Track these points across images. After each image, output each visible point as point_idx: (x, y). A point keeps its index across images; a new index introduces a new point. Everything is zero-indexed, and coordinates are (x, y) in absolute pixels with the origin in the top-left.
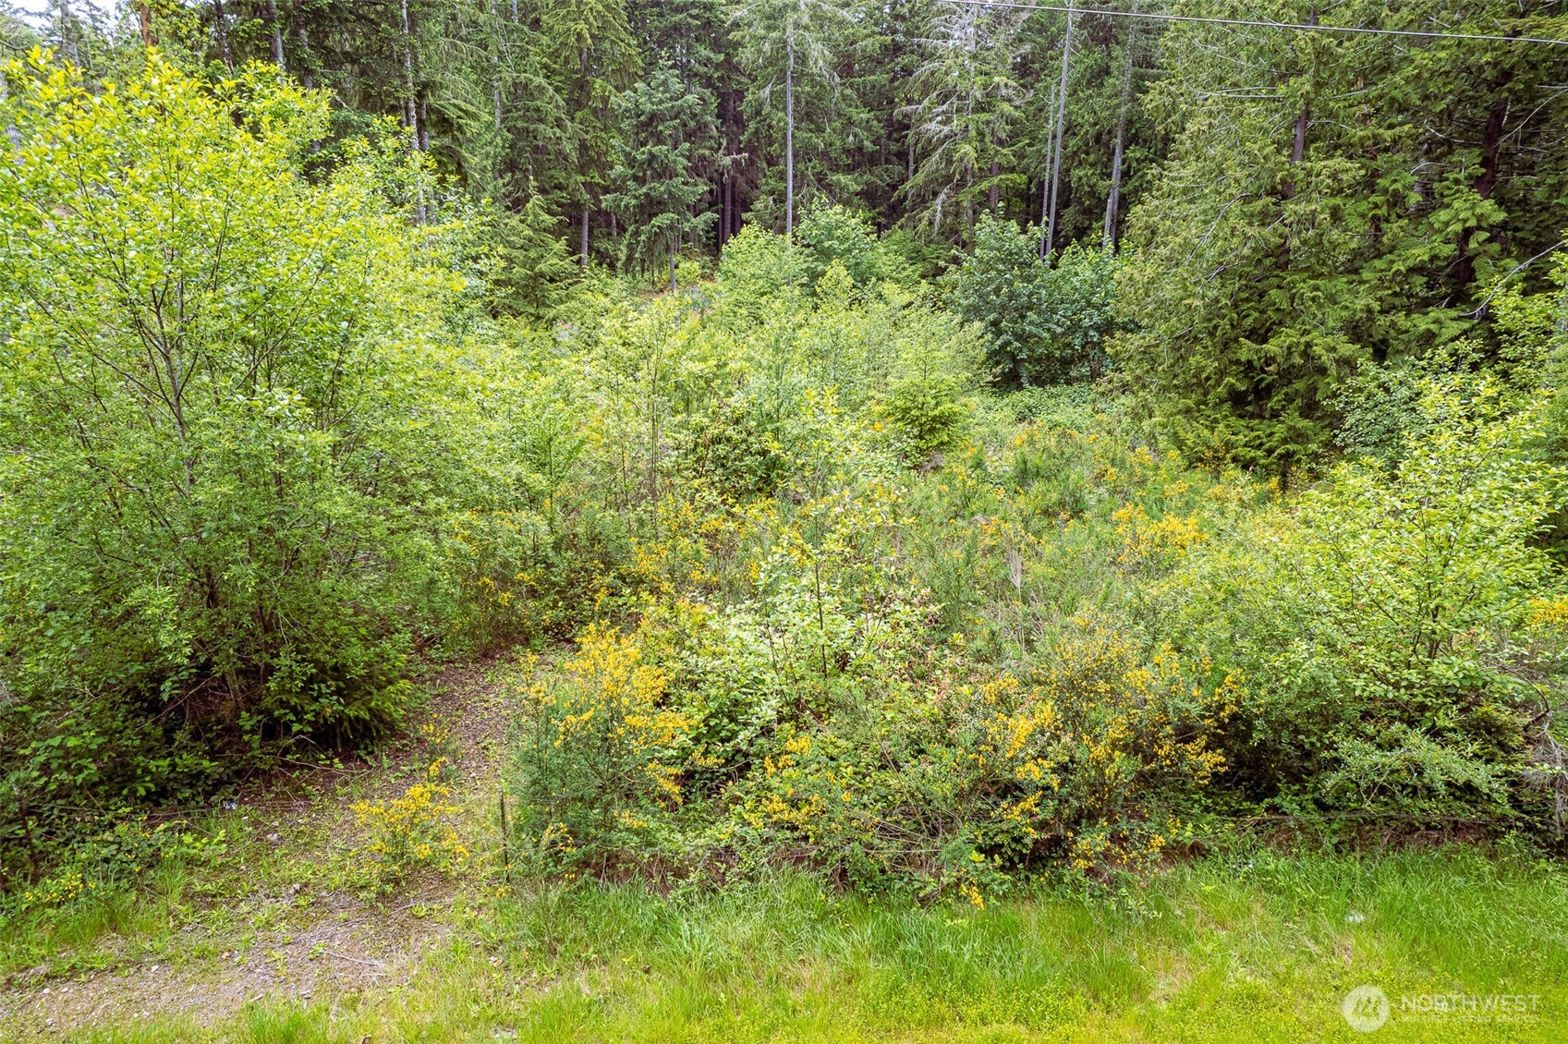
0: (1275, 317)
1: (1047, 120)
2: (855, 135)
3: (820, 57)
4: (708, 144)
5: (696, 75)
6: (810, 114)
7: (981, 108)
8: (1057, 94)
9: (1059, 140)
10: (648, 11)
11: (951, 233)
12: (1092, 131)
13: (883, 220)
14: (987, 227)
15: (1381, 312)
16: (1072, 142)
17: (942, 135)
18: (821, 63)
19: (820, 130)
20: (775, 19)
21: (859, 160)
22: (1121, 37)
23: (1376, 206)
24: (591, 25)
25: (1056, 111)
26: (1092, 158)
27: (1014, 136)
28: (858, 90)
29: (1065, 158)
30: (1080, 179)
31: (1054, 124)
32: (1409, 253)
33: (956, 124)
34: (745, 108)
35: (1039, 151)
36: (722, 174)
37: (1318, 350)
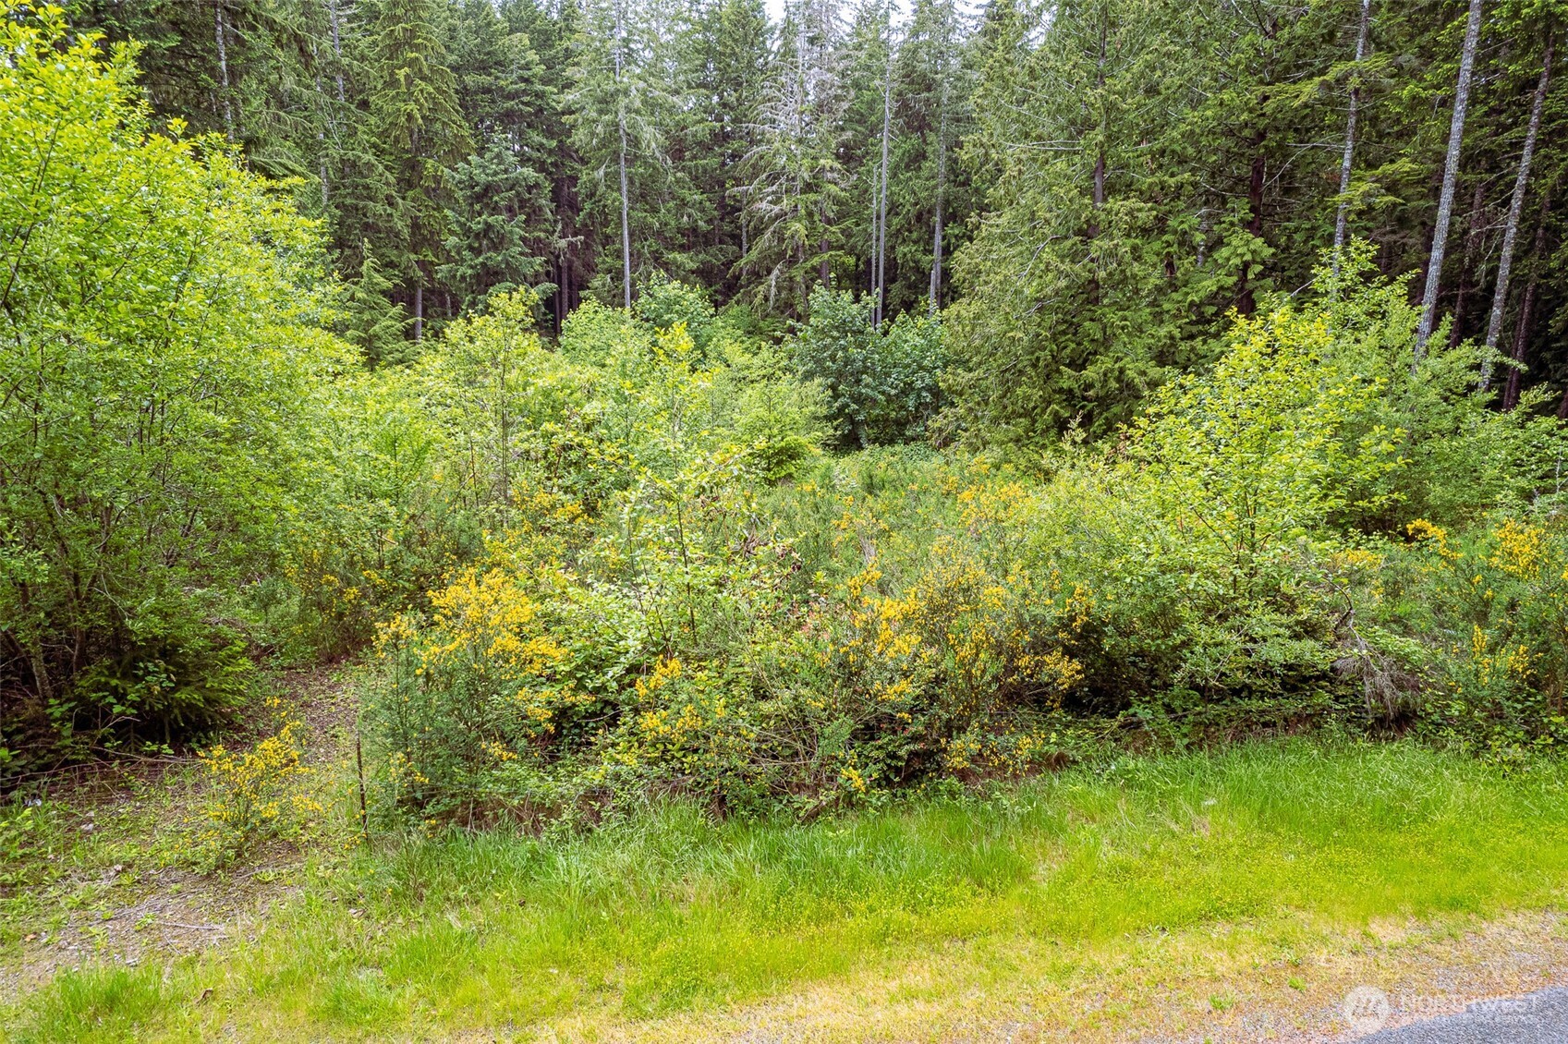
0: (1091, 348)
1: (870, 201)
2: (689, 216)
3: (652, 139)
4: (543, 227)
5: (529, 159)
6: (645, 194)
7: (808, 188)
8: (880, 176)
9: (883, 219)
10: (479, 97)
11: (786, 307)
12: (914, 211)
13: (719, 298)
14: (820, 296)
15: (1182, 339)
16: (895, 221)
17: (773, 214)
18: (653, 145)
19: (655, 211)
20: (607, 103)
21: (693, 239)
22: (935, 124)
23: (1169, 244)
24: (421, 105)
25: (879, 192)
26: (915, 235)
27: (841, 216)
28: (690, 173)
29: (890, 236)
30: (905, 255)
31: (878, 205)
32: (1200, 286)
33: (786, 203)
34: (580, 189)
35: (865, 230)
36: (558, 257)
37: (1130, 374)
